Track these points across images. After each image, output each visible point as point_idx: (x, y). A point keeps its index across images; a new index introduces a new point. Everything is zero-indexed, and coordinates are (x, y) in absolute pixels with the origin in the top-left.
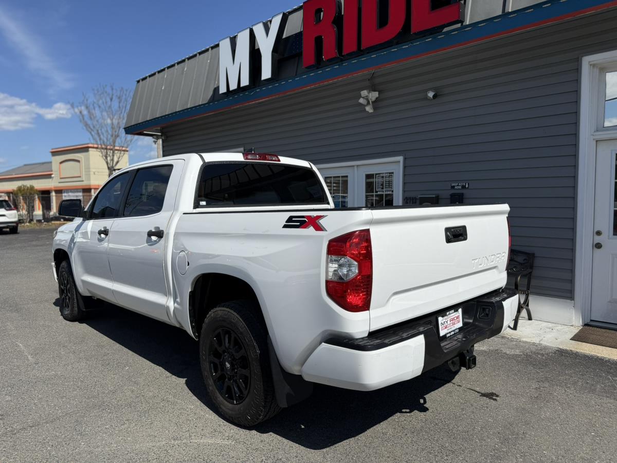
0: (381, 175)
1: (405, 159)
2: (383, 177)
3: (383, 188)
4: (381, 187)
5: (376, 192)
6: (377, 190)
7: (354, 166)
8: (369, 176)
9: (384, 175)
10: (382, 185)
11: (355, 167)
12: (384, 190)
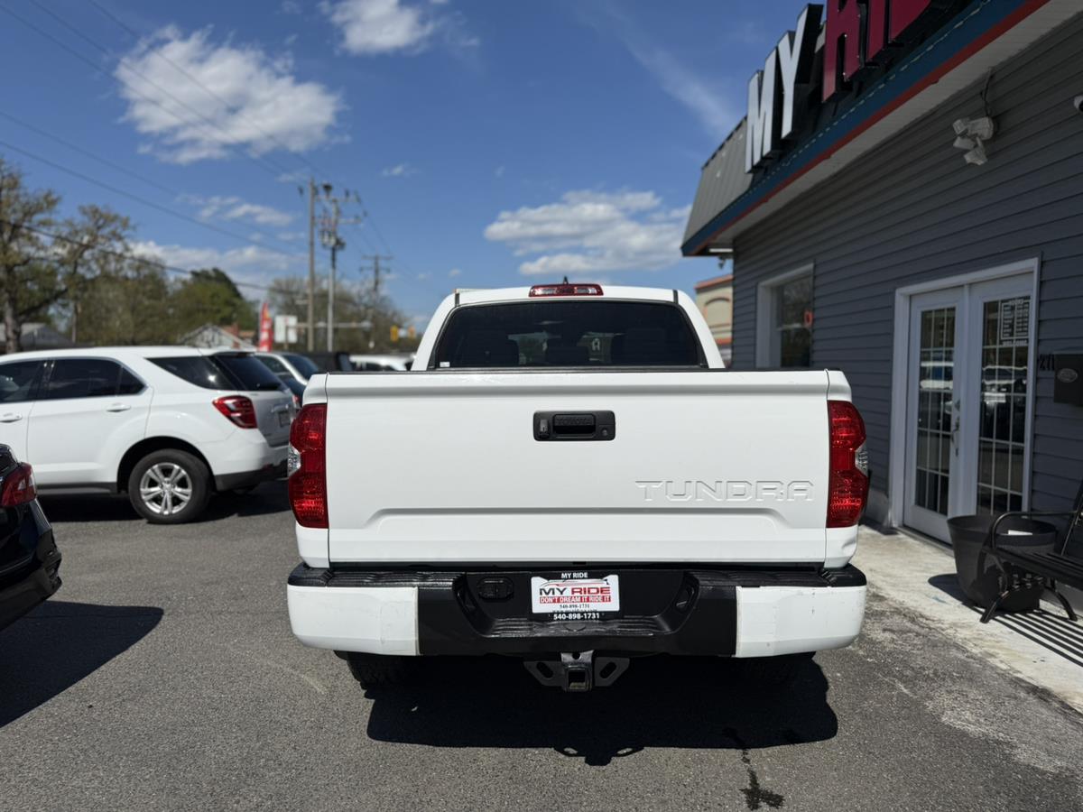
0: (1010, 303)
1: (1042, 264)
2: (1013, 308)
3: (1012, 334)
4: (1009, 330)
5: (1001, 342)
6: (1002, 338)
7: (962, 286)
8: (990, 307)
9: (1017, 302)
10: (1012, 326)
11: (966, 288)
12: (1015, 338)
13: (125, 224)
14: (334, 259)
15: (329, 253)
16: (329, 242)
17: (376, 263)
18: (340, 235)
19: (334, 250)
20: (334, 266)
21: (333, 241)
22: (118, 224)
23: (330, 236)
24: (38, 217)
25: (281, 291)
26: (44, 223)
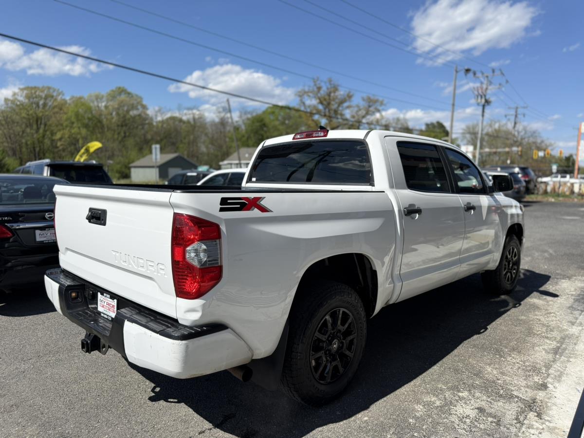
13: (382, 104)
14: (483, 111)
15: (481, 108)
16: (481, 101)
17: (516, 112)
18: (487, 97)
19: (484, 106)
20: (483, 116)
21: (483, 101)
22: (378, 104)
23: (481, 97)
24: (346, 105)
25: (470, 133)
26: (348, 107)
